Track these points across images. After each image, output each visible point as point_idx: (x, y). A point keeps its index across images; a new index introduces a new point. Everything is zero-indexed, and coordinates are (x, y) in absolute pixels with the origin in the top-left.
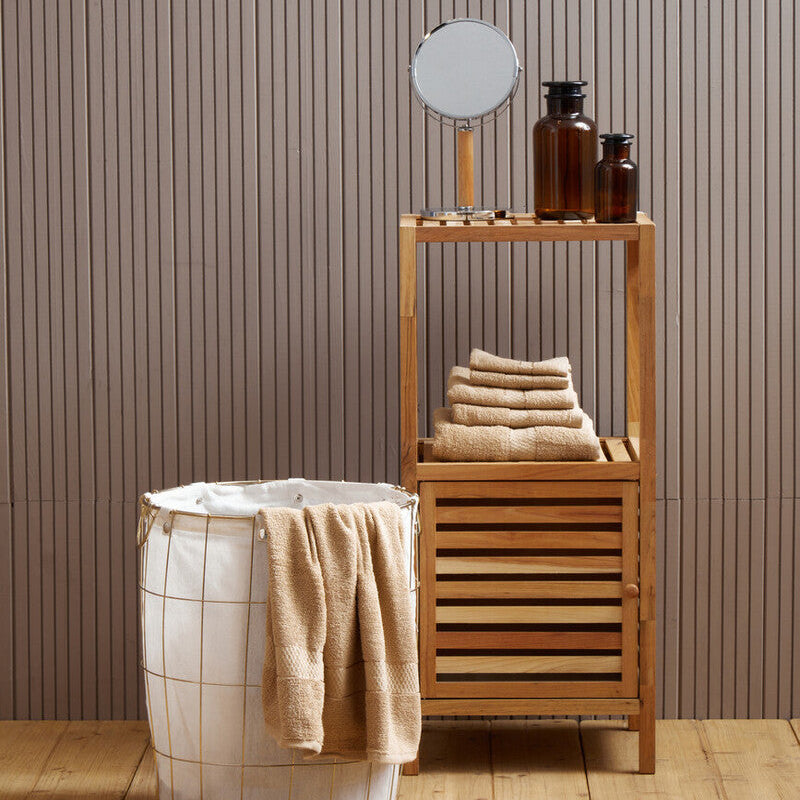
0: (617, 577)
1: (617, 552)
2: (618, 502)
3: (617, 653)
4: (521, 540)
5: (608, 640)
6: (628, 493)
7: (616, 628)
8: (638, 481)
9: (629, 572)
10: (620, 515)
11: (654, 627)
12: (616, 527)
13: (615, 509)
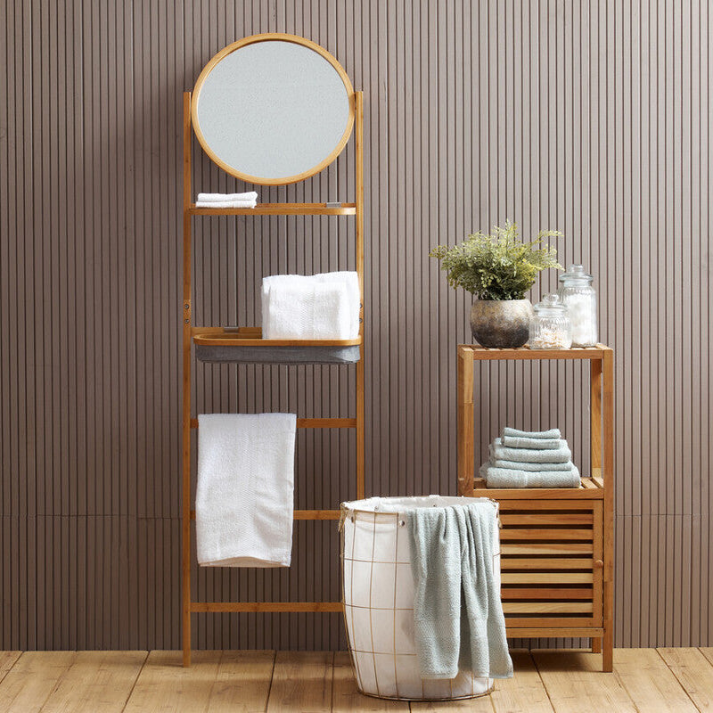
0: (590, 556)
1: (590, 542)
2: (590, 512)
3: (590, 601)
4: (534, 534)
5: (585, 593)
6: (597, 507)
7: (589, 586)
8: (603, 499)
9: (597, 554)
10: (593, 520)
11: (611, 585)
12: (590, 527)
13: (589, 516)
